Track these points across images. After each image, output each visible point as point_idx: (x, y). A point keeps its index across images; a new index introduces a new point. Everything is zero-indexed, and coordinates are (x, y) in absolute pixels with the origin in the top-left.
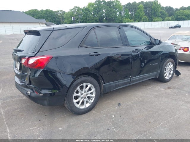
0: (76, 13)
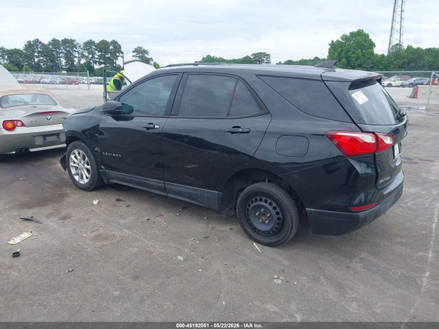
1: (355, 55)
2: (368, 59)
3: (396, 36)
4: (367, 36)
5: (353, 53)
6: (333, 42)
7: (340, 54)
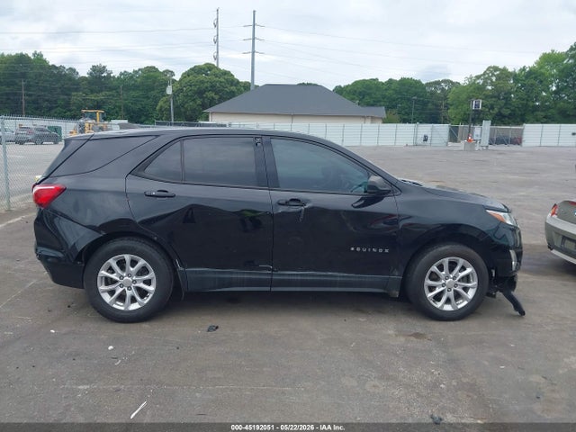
0: (490, 88)
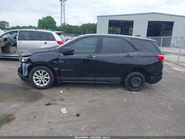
1: (49, 26)
2: (54, 28)
3: (63, 20)
4: (53, 19)
5: (48, 25)
6: (39, 20)
7: (43, 25)
